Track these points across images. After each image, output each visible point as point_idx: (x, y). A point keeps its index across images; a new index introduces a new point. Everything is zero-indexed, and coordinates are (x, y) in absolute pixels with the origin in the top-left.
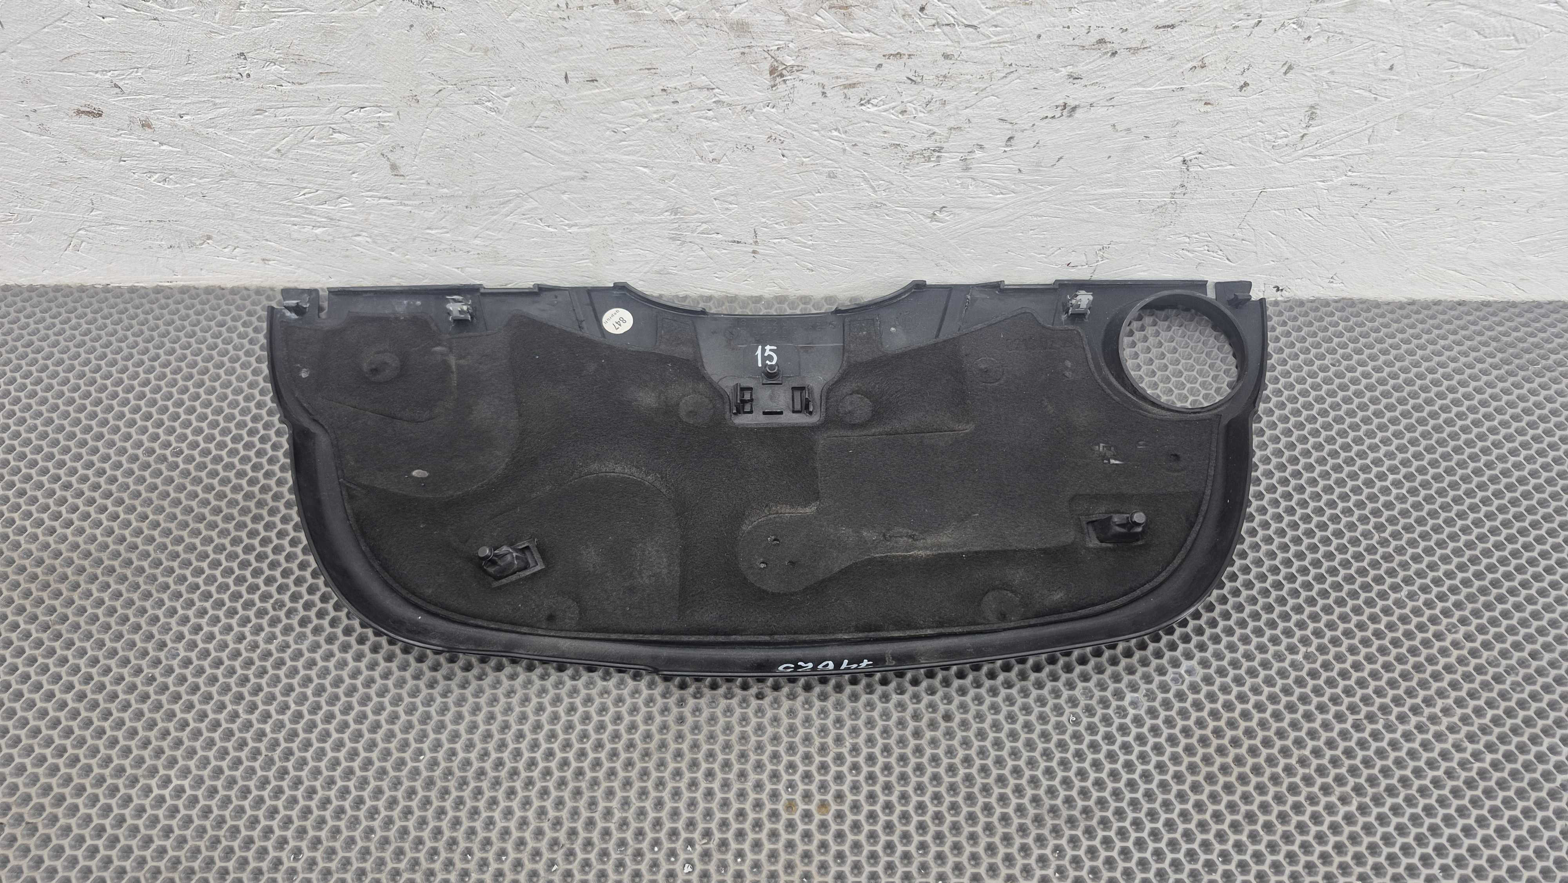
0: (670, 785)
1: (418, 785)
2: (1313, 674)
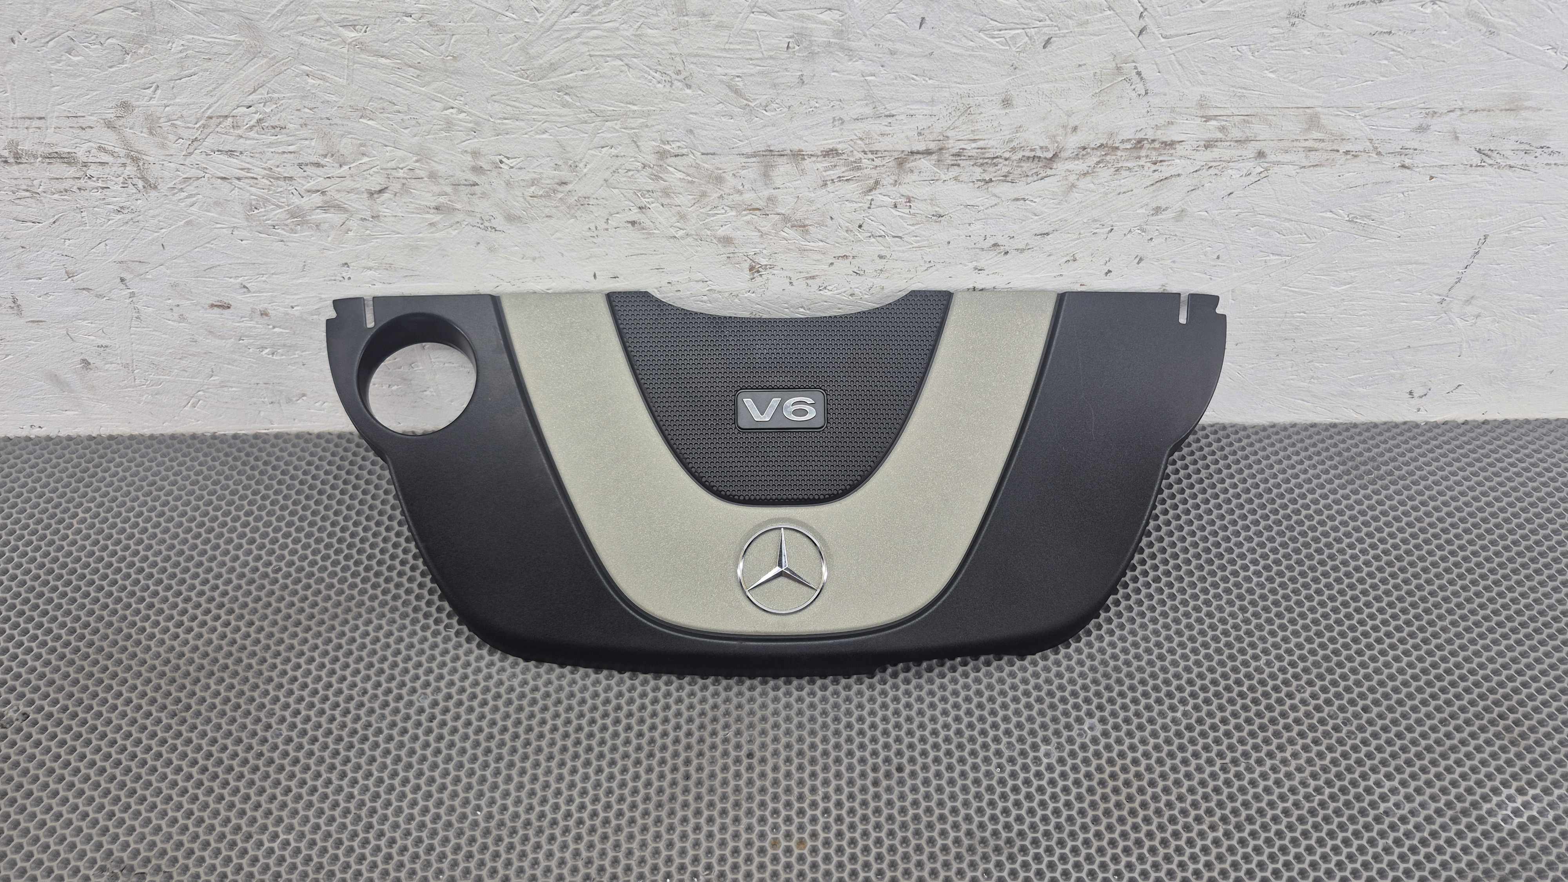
0: (679, 829)
1: (478, 833)
2: (1190, 728)
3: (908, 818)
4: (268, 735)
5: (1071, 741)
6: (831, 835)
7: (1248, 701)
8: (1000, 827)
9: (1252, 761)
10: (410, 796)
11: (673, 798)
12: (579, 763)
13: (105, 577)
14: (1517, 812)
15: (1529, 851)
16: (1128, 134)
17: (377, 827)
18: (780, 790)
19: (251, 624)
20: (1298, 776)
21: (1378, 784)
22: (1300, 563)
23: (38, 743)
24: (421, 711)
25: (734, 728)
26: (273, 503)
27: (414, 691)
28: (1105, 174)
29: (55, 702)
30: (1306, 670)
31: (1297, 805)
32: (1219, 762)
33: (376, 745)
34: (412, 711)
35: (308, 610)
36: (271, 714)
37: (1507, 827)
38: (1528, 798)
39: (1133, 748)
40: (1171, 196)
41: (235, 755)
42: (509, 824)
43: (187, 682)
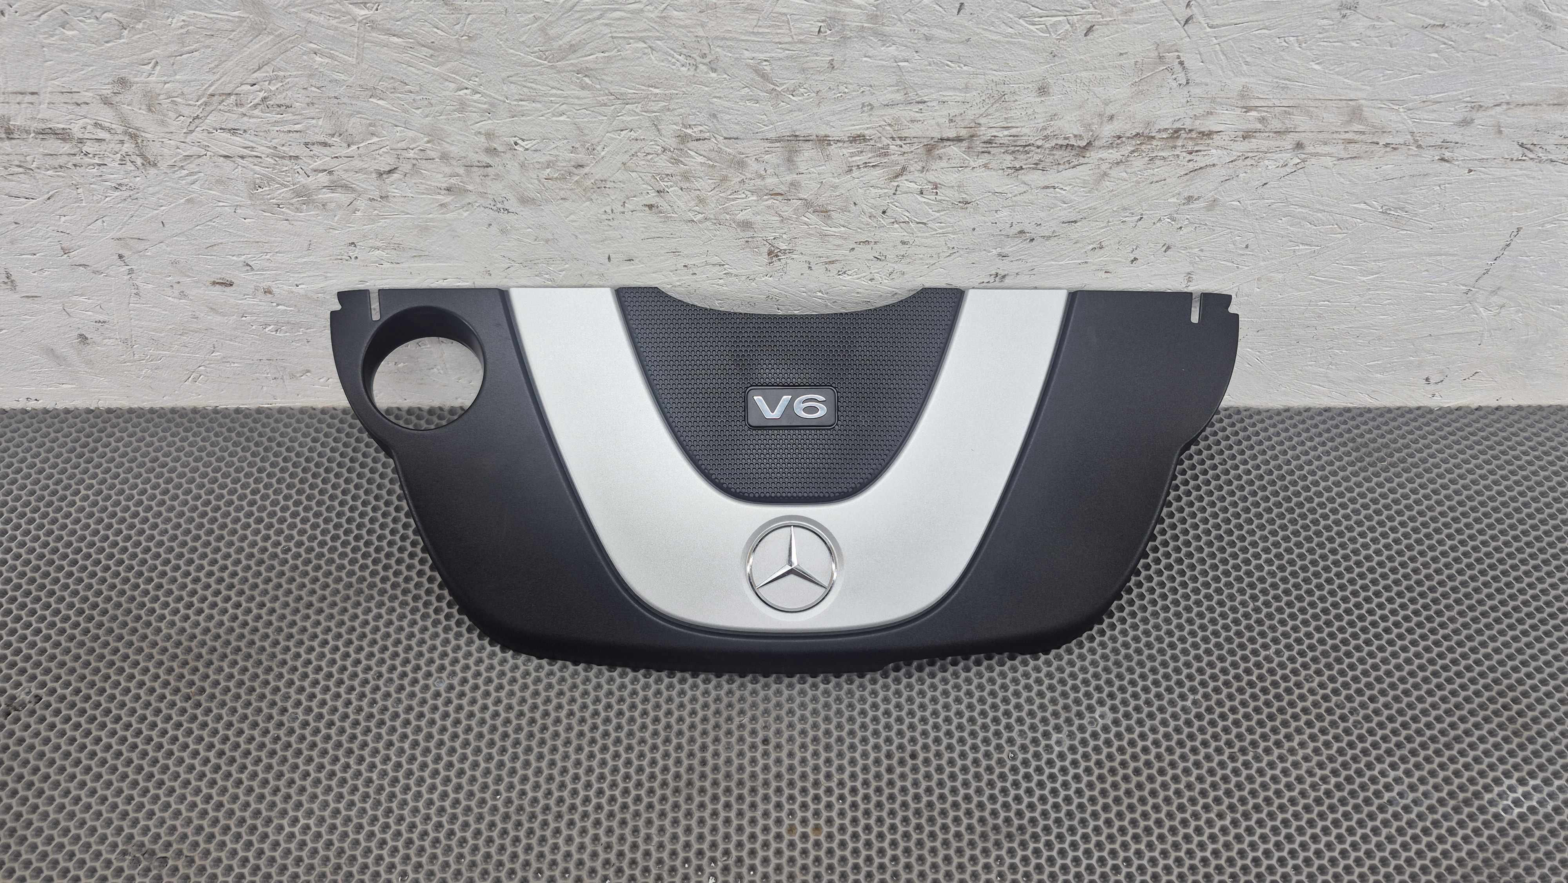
0: (697, 815)
1: (497, 819)
2: (1199, 717)
3: (922, 805)
4: (285, 719)
5: (1082, 729)
6: (847, 822)
7: (1257, 690)
8: (1012, 814)
9: (1260, 751)
10: (429, 781)
11: (690, 783)
12: (596, 749)
13: (111, 556)
14: (1517, 803)
15: (1528, 841)
16: (1166, 123)
17: (397, 812)
18: (796, 777)
19: (262, 605)
20: (1305, 766)
21: (1383, 773)
22: (1311, 551)
23: (52, 726)
24: (437, 695)
25: (749, 714)
26: (279, 481)
27: (429, 675)
28: (1138, 163)
29: (67, 684)
30: (1315, 660)
31: (1303, 794)
32: (1227, 751)
33: (393, 730)
34: (428, 696)
35: (319, 592)
36: (287, 697)
37: (1507, 817)
38: (1528, 788)
39: (1143, 736)
40: (1203, 186)
41: (251, 739)
42: (528, 809)
43: (200, 665)
